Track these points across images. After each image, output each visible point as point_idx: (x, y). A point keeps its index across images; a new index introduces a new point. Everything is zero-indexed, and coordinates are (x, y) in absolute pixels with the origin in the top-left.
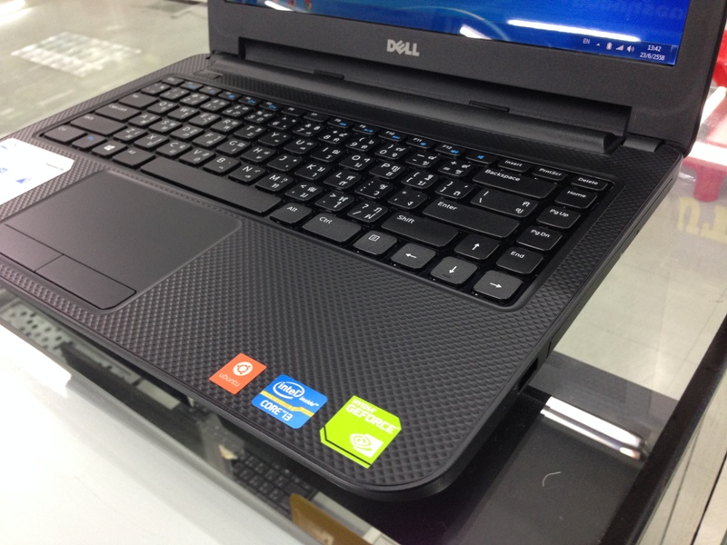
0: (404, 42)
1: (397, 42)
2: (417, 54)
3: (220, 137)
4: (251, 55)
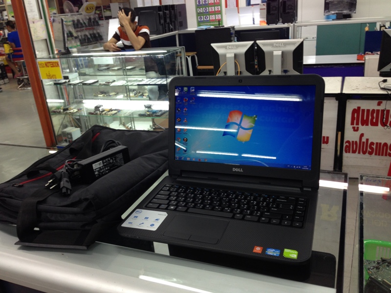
0: (238, 168)
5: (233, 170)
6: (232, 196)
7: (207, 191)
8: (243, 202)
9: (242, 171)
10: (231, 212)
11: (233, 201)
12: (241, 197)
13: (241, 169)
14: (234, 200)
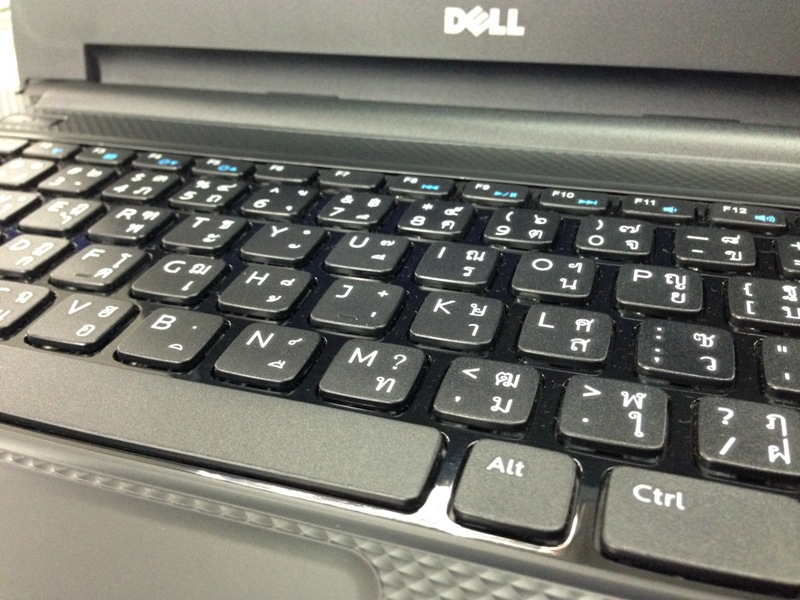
0: (487, 9)
1: (467, 9)
2: (520, 31)
3: (126, 257)
4: (111, 73)
5: (450, 28)
6: (434, 219)
7: (218, 179)
8: (552, 279)
9: (515, 29)
10: (414, 407)
11: (441, 268)
12: (521, 227)
13: (513, 14)
14: (455, 264)
